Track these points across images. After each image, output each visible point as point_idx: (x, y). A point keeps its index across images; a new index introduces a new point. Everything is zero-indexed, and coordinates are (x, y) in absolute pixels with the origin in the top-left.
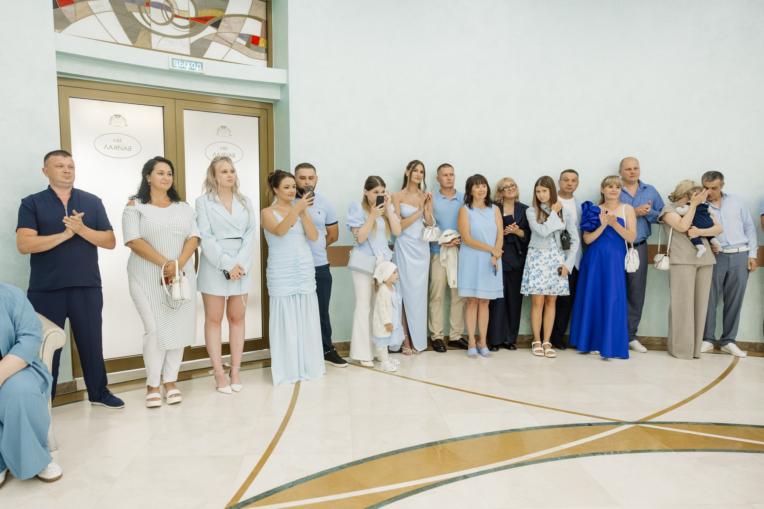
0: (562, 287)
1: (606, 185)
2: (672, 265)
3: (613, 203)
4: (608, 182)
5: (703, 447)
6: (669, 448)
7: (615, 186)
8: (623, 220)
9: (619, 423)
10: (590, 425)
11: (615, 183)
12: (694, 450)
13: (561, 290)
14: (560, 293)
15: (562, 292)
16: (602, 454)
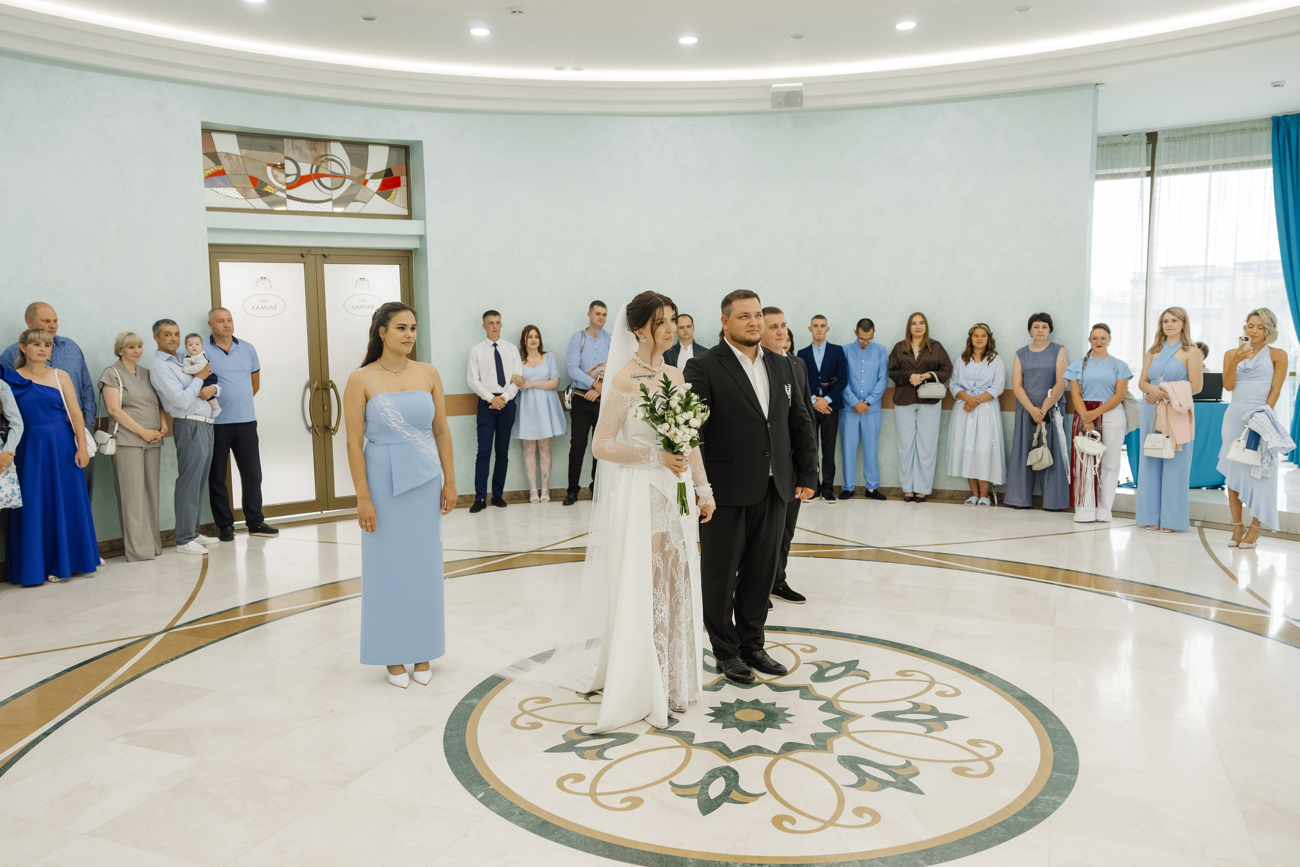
0: (8, 495)
1: (31, 341)
2: (119, 447)
3: (40, 368)
4: (34, 339)
5: (241, 628)
6: (214, 640)
7: (43, 344)
8: (59, 391)
9: (149, 637)
10: (121, 648)
11: (44, 340)
12: (236, 634)
13: (8, 499)
14: (8, 504)
15: (9, 503)
16: (162, 665)
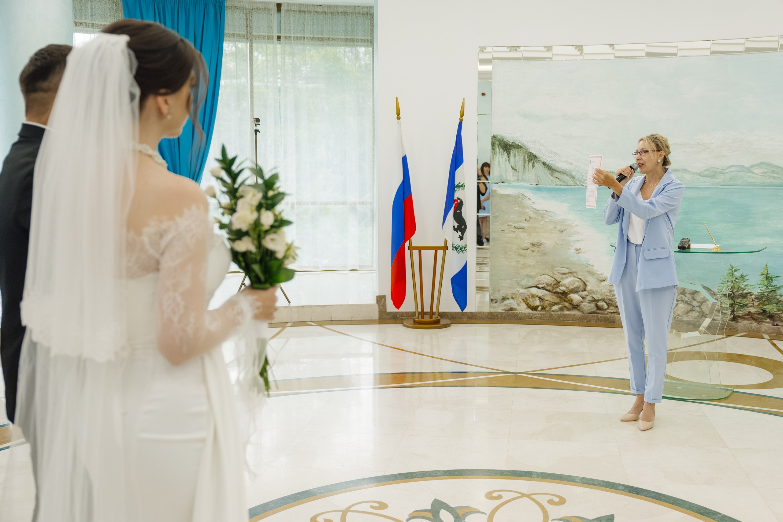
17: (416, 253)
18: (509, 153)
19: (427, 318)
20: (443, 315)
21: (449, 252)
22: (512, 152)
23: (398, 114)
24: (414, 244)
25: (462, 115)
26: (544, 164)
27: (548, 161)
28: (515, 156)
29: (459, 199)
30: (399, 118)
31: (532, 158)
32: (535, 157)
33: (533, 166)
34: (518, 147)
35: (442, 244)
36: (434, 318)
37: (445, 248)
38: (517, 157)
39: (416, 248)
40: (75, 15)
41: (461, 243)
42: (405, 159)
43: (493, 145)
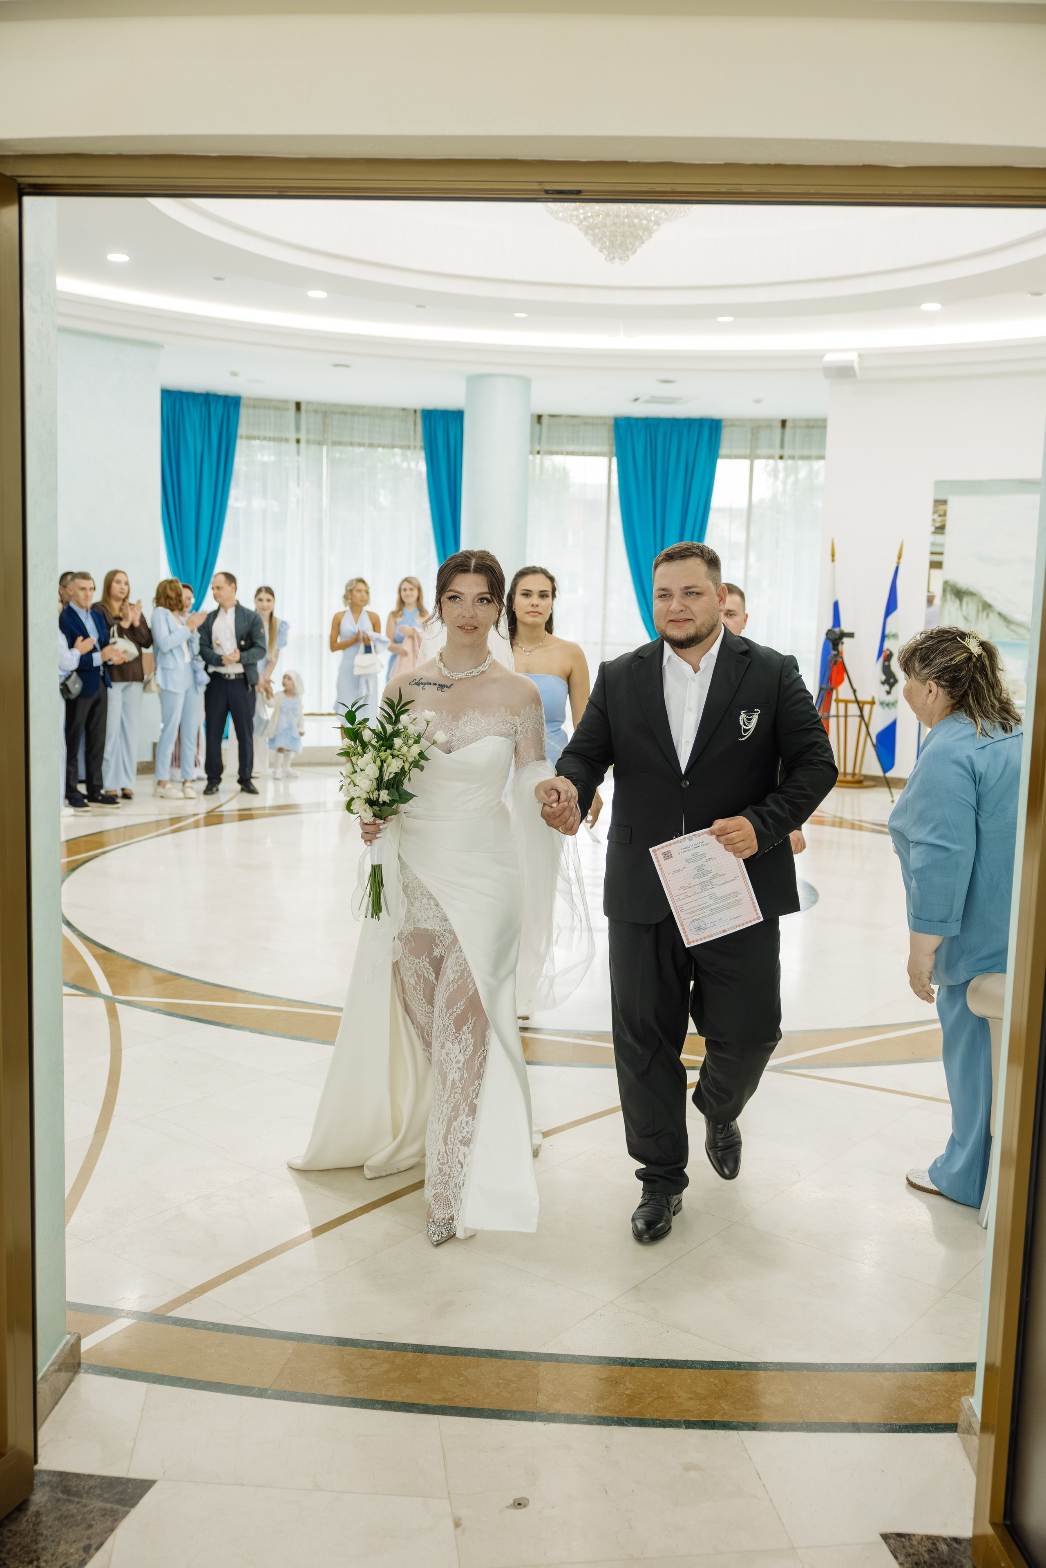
17: (842, 706)
18: (961, 601)
19: (849, 778)
20: (868, 778)
21: (877, 707)
22: (965, 600)
23: (833, 556)
24: (841, 697)
25: (899, 558)
26: (1000, 614)
27: (1005, 611)
28: (967, 604)
29: (888, 650)
30: (833, 561)
31: (987, 607)
32: (990, 606)
33: (987, 616)
34: (971, 594)
35: (869, 699)
36: (856, 778)
37: (873, 703)
38: (970, 606)
39: (842, 701)
40: (532, 442)
41: (889, 699)
42: (836, 605)
43: (944, 591)
